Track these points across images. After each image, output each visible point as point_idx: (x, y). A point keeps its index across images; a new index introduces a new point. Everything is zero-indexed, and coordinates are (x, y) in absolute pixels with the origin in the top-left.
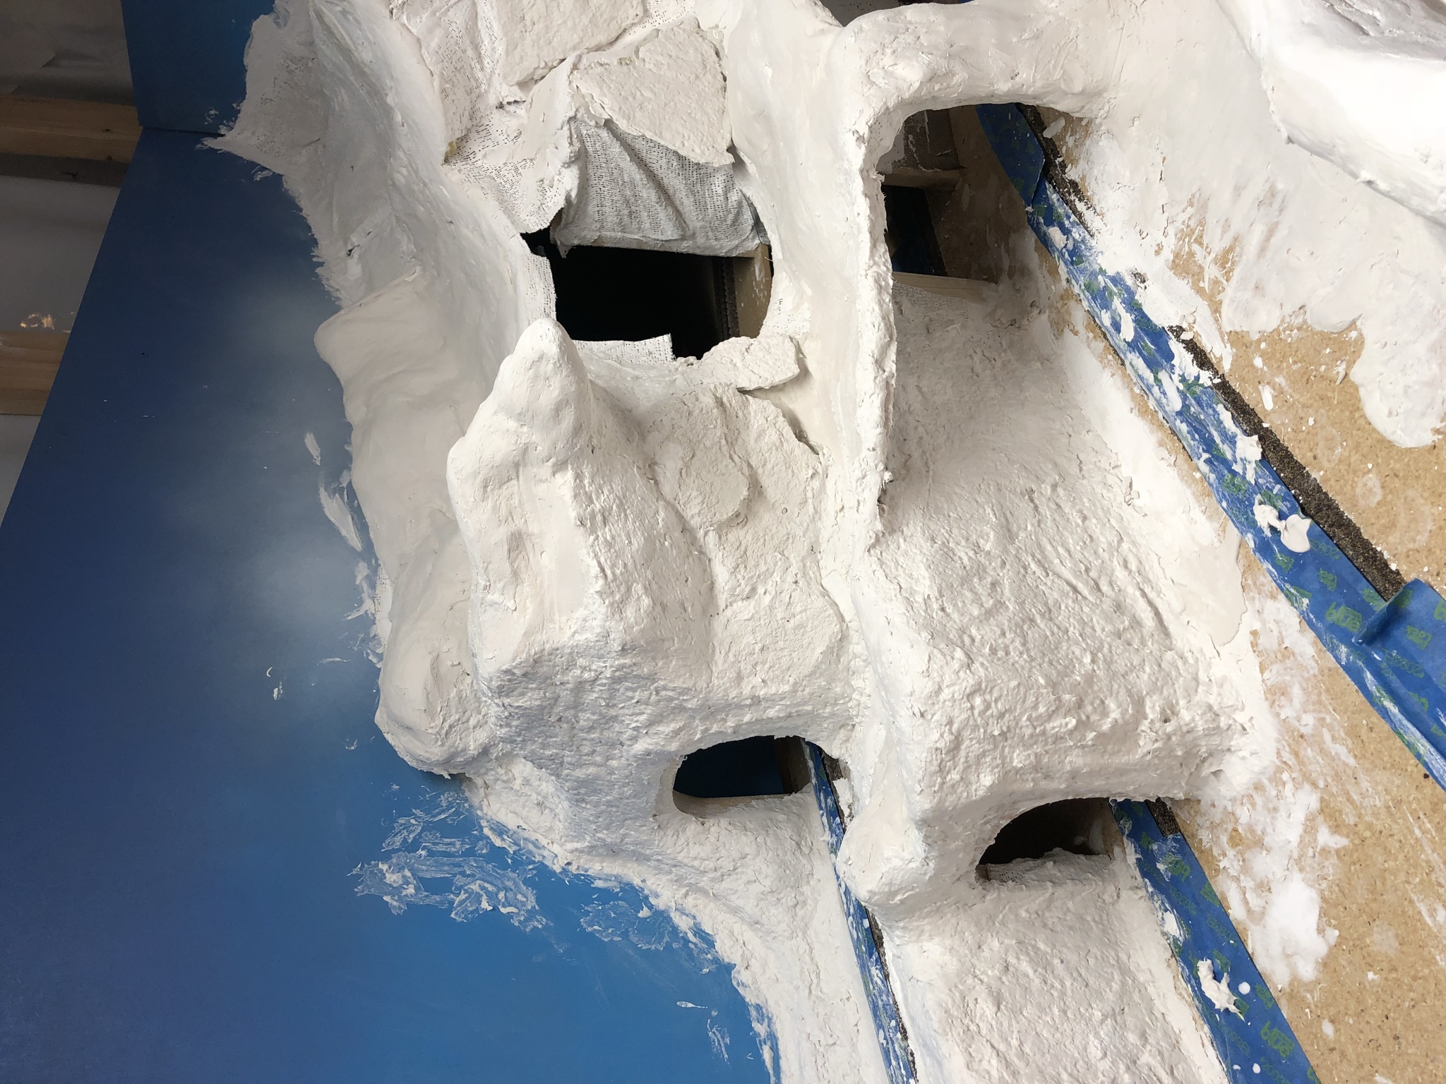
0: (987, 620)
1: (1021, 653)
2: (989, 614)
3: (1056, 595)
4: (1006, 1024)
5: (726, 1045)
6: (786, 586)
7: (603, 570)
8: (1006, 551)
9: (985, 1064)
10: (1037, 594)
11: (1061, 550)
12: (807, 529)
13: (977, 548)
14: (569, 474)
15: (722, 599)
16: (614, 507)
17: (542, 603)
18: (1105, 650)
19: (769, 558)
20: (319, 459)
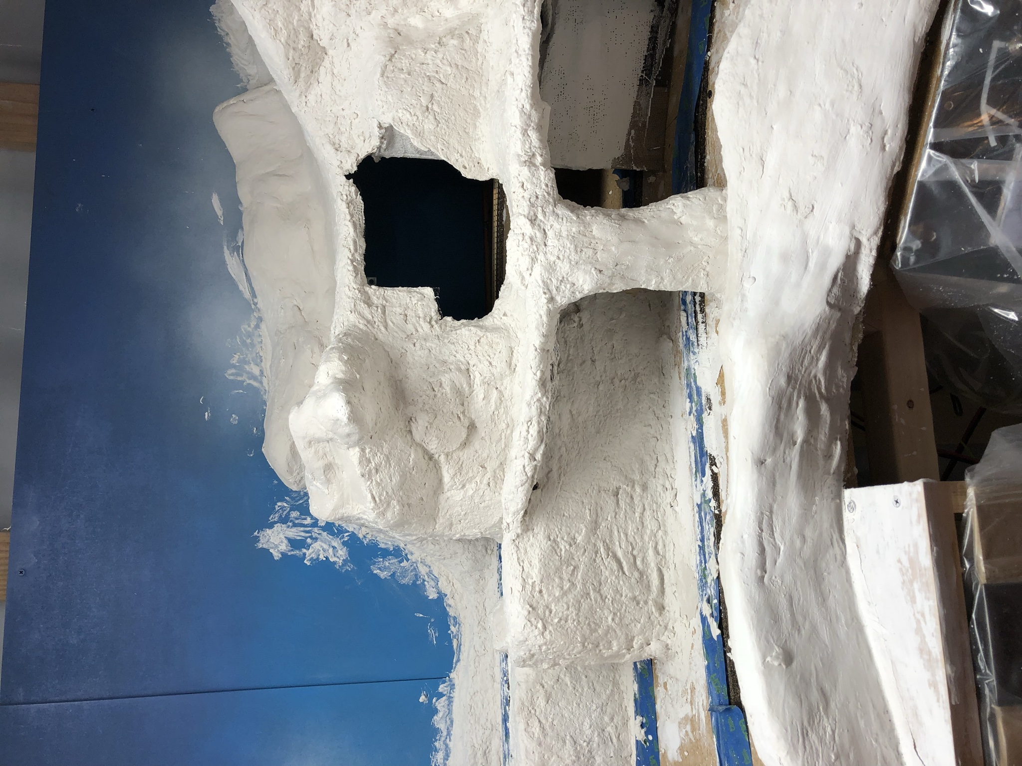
0: (562, 598)
1: (574, 621)
2: (565, 594)
3: (607, 573)
4: (549, 710)
5: (436, 637)
6: (482, 486)
7: (374, 498)
8: (589, 542)
9: (533, 729)
10: (597, 573)
11: (622, 534)
12: (500, 454)
13: (572, 542)
14: (357, 449)
15: (446, 487)
16: (383, 462)
17: (343, 494)
18: (623, 610)
19: (475, 469)
20: (222, 219)
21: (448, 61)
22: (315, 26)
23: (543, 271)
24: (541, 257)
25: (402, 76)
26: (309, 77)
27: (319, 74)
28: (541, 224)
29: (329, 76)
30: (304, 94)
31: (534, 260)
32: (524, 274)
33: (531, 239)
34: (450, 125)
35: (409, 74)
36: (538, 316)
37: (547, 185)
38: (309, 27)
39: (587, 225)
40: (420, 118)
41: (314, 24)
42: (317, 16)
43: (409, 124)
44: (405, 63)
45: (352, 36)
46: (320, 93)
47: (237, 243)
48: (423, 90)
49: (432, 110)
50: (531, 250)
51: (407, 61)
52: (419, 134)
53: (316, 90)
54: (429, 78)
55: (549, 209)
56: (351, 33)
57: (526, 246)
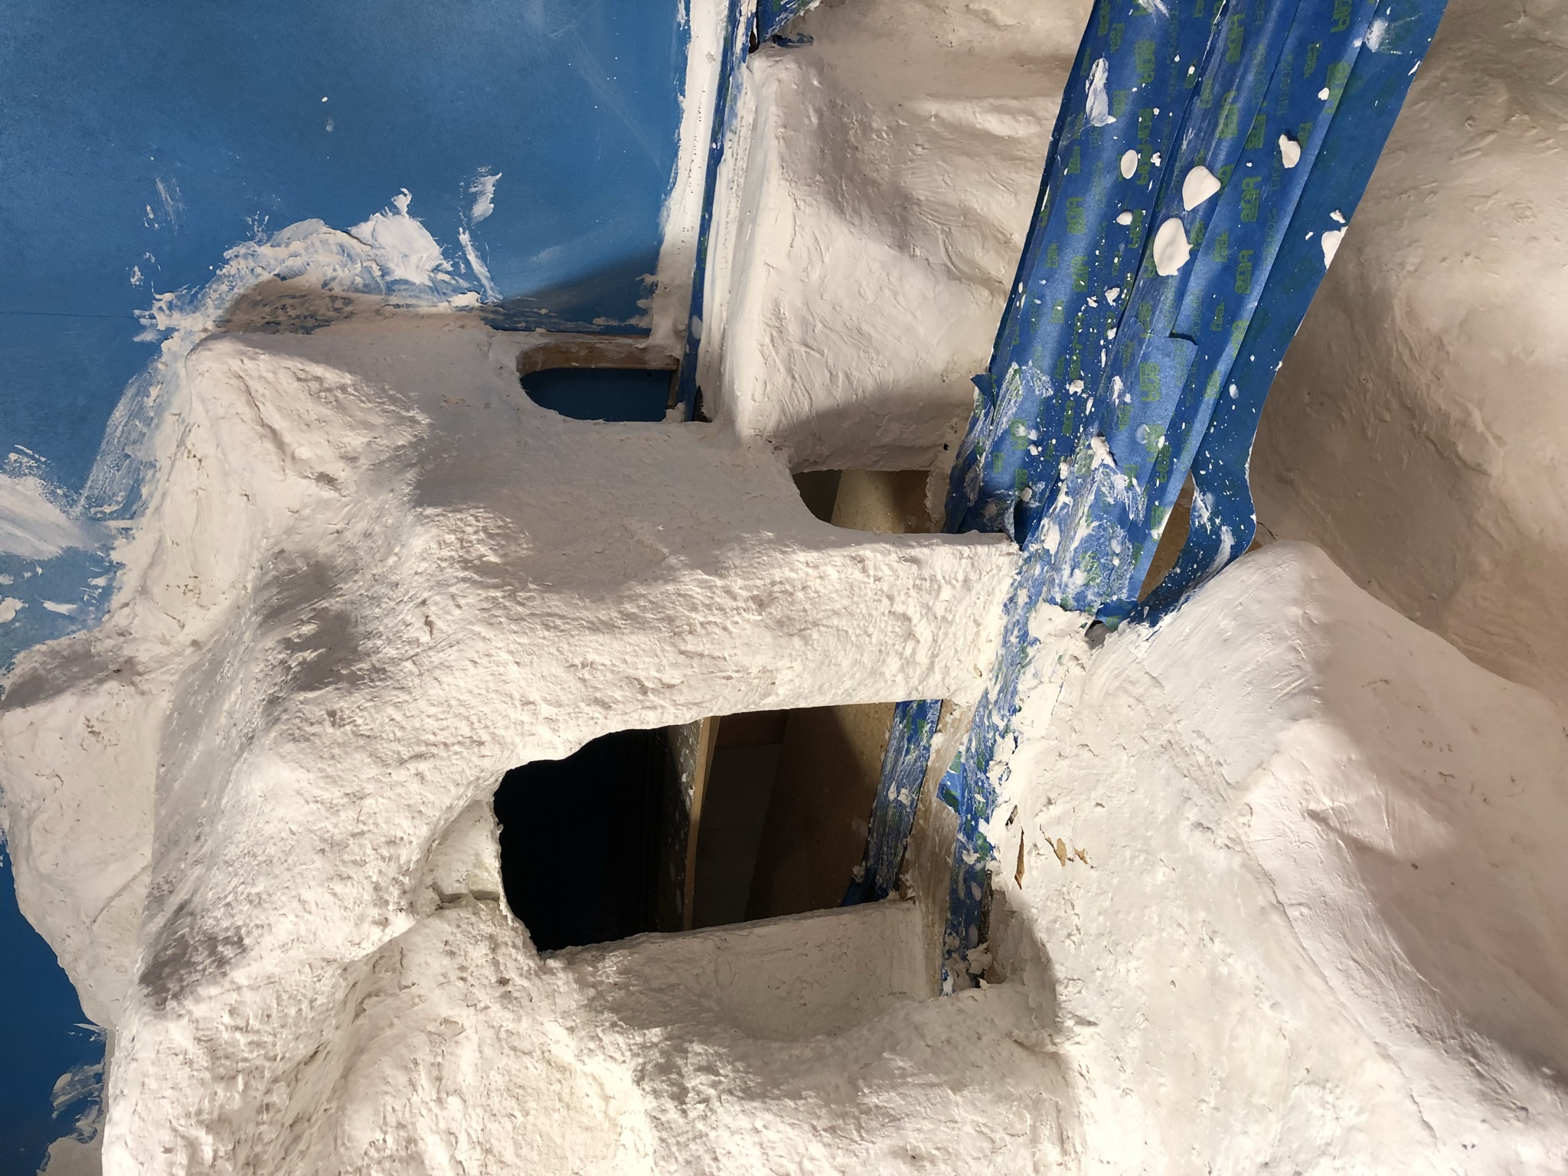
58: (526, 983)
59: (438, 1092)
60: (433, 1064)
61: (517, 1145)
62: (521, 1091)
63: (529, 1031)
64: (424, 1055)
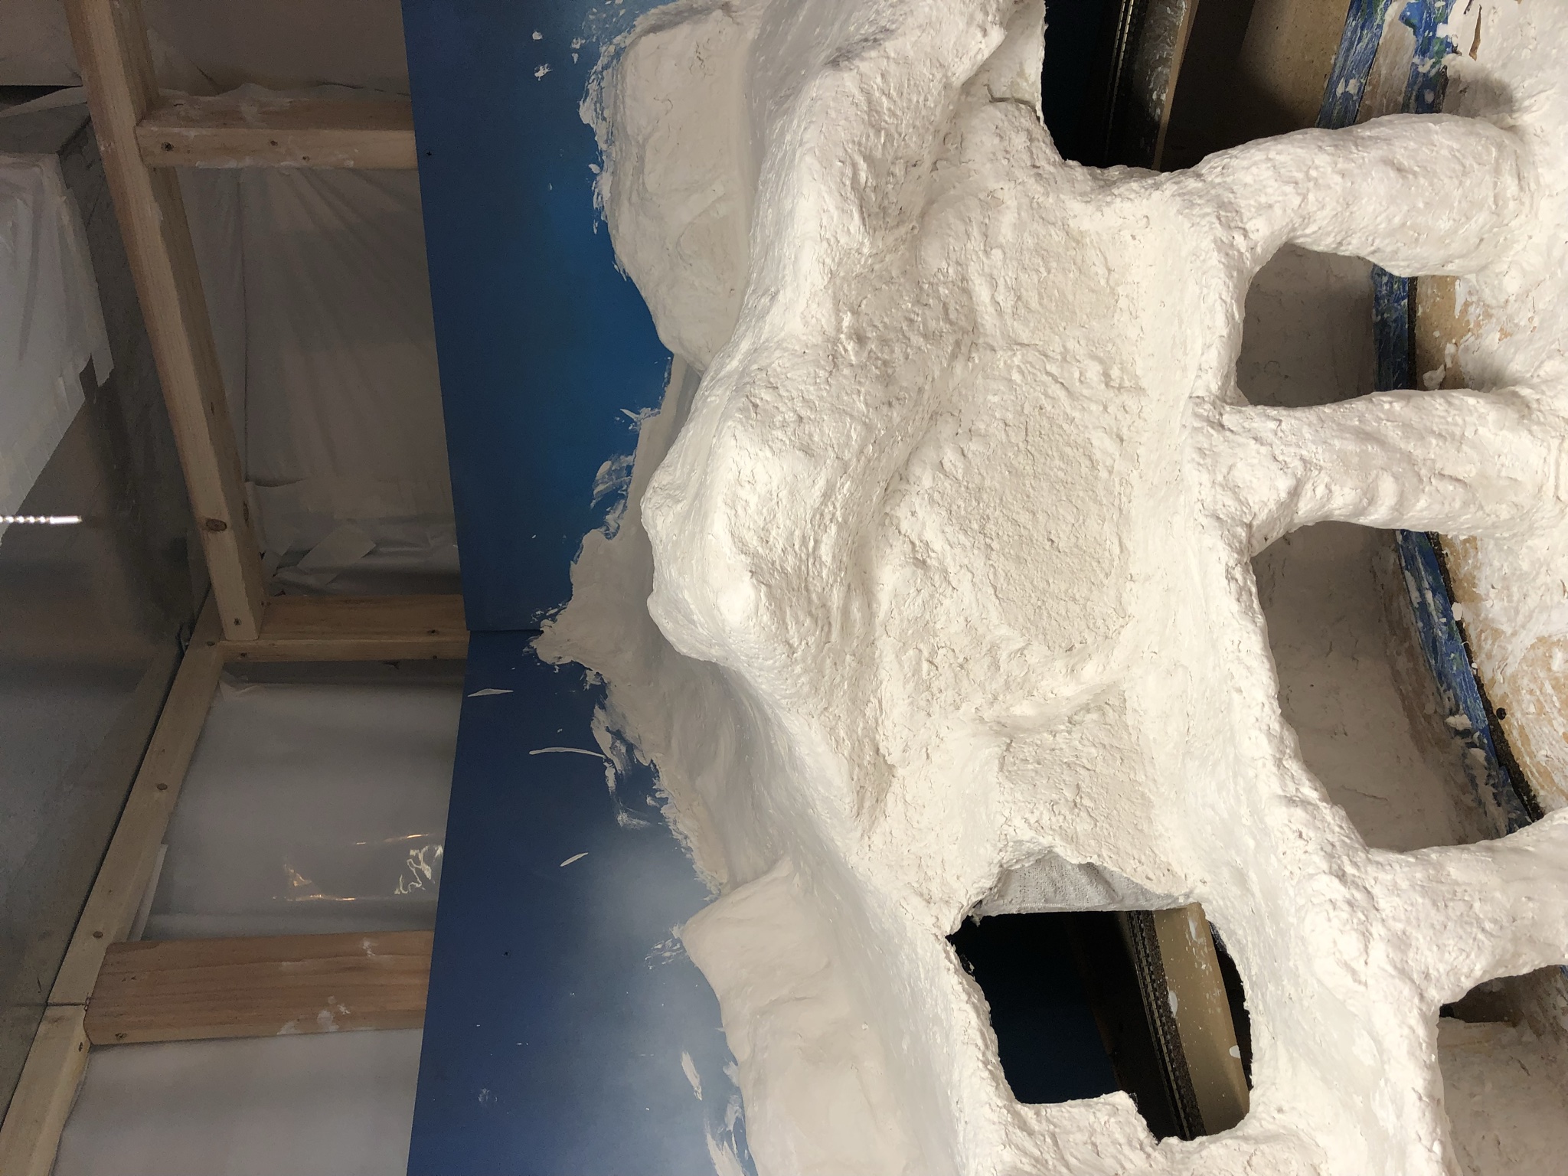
20: (700, 1091)
21: (1089, 740)
22: (882, 736)
23: (1390, 950)
24: (1377, 929)
25: (1030, 767)
26: (873, 808)
27: (886, 805)
28: (1356, 880)
29: (900, 805)
30: (867, 833)
31: (1366, 936)
32: (1354, 965)
33: (1350, 904)
34: (1113, 822)
35: (1039, 764)
36: (1406, 1031)
37: (1341, 827)
38: (875, 738)
39: (1439, 867)
40: (1069, 817)
41: (881, 733)
42: (886, 723)
43: (1054, 827)
44: (1028, 752)
45: (935, 741)
46: (888, 830)
47: (726, 1126)
48: (1064, 781)
49: (1082, 805)
50: (1355, 921)
51: (1031, 749)
52: (1072, 839)
53: (884, 826)
54: (1068, 765)
55: (1360, 857)
56: (934, 737)
57: (1345, 915)
58: (1052, 169)
59: (985, 245)
60: (982, 223)
61: (1041, 297)
62: (1045, 253)
63: (1054, 207)
64: (976, 215)
